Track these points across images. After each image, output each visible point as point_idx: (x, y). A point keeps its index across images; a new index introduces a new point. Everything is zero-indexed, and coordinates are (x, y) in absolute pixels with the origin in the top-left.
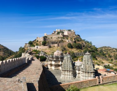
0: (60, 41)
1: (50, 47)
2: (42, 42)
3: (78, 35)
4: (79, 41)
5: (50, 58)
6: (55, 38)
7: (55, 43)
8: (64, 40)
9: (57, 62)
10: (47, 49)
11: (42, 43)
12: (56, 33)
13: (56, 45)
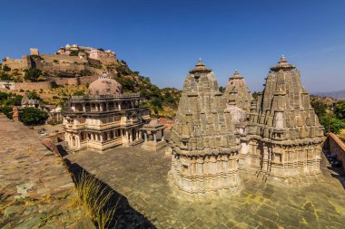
0: (82, 71)
1: (54, 85)
2: (26, 71)
3: (122, 62)
4: (127, 74)
5: (73, 108)
6: (65, 63)
7: (70, 77)
8: (92, 69)
9: (111, 121)
10: (45, 91)
11: (24, 73)
12: (68, 53)
13: (72, 81)
